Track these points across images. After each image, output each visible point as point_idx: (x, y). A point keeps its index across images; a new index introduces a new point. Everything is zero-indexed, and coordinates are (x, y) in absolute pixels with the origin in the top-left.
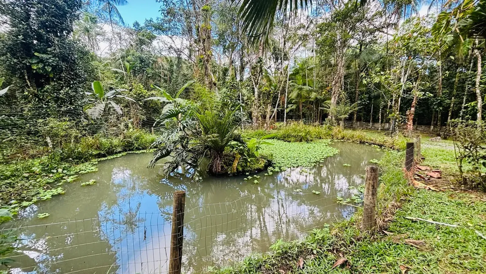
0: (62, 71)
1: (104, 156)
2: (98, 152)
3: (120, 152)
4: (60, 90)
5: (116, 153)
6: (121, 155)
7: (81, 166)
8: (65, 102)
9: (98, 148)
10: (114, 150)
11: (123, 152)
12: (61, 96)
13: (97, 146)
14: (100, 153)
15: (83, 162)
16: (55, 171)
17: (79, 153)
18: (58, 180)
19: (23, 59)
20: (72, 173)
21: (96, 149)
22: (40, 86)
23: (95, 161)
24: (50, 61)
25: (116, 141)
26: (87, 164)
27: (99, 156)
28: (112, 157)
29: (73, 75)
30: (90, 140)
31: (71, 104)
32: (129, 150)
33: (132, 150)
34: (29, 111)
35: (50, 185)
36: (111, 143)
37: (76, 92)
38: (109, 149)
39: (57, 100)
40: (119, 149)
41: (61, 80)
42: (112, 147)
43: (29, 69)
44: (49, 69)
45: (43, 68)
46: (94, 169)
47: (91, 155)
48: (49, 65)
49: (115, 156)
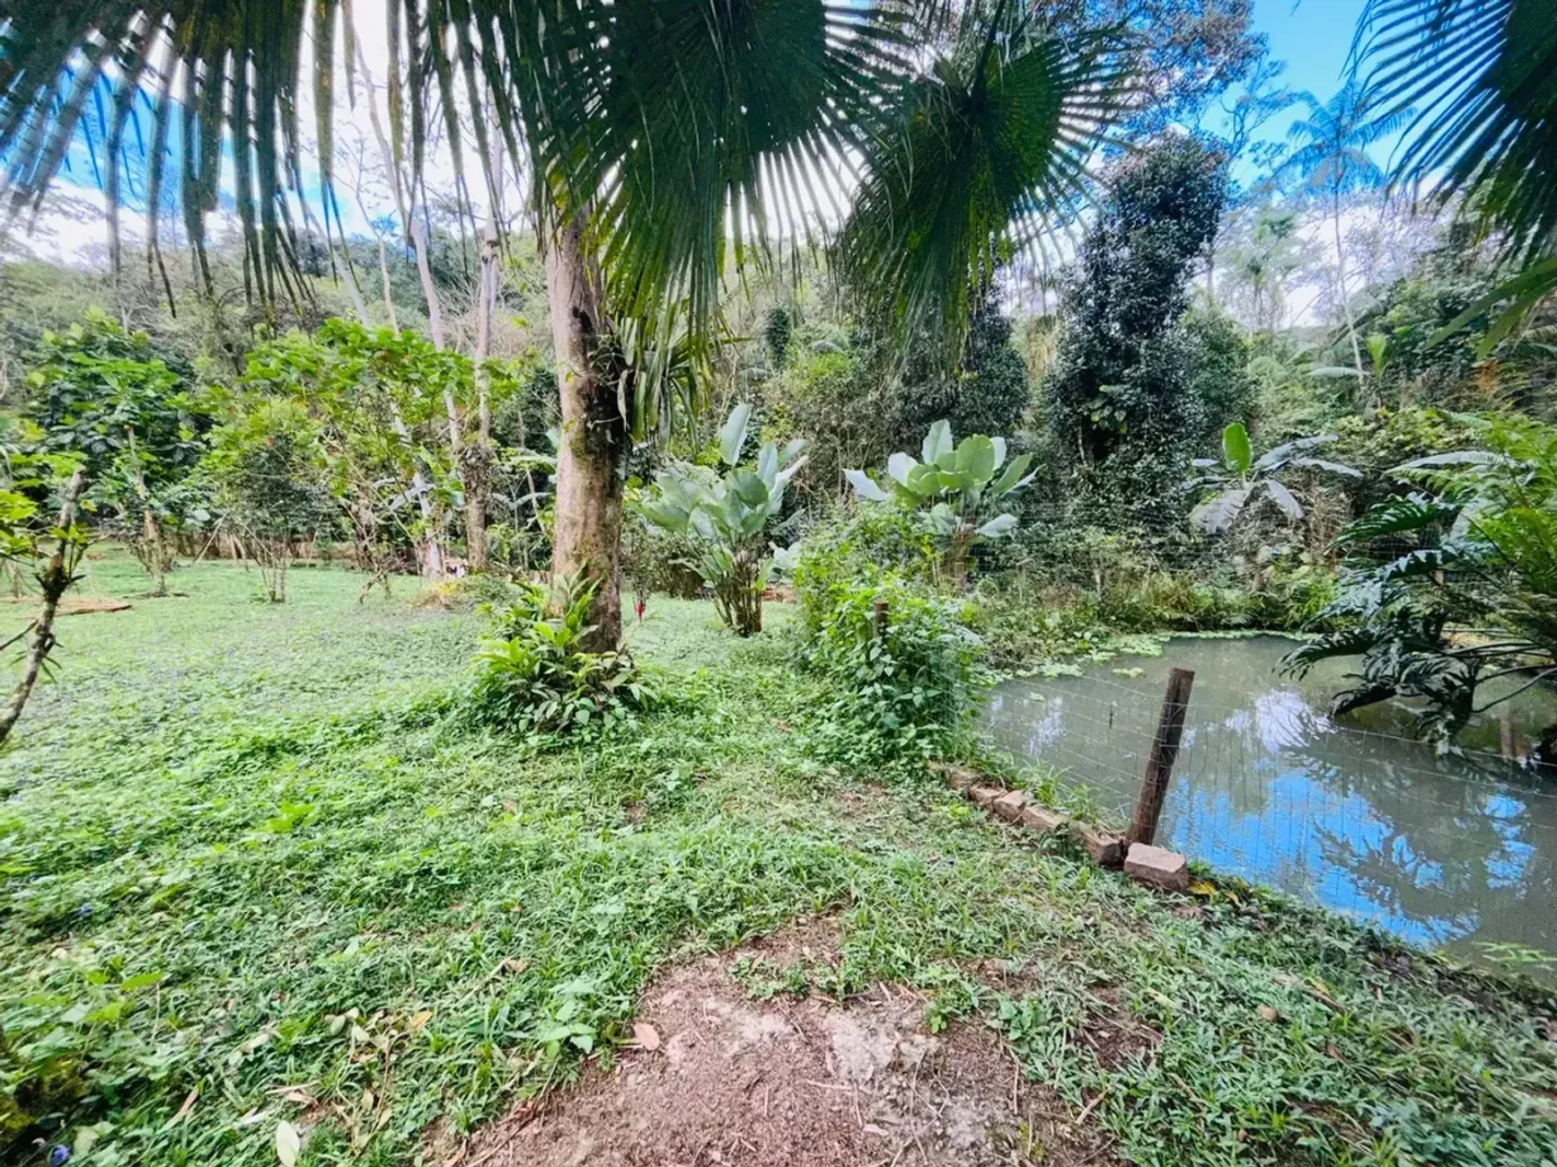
0: (1145, 416)
1: (1192, 627)
2: (1179, 615)
3: (1238, 627)
4: (1135, 462)
5: (1227, 627)
6: (1238, 634)
7: (1131, 639)
8: (1140, 490)
9: (1180, 605)
10: (1222, 617)
11: (1248, 626)
12: (1135, 475)
13: (1179, 602)
14: (1182, 619)
15: (1138, 632)
16: (1078, 634)
17: (1133, 607)
18: (1078, 653)
19: (1079, 403)
20: (1108, 647)
21: (1175, 607)
22: (1100, 455)
23: (1165, 635)
24: (1125, 397)
25: (1231, 596)
26: (1145, 636)
27: (1179, 625)
28: (1211, 634)
29: (1168, 421)
30: (1166, 582)
31: (1154, 494)
32: (1272, 627)
33: (1280, 627)
34: (1074, 512)
35: (1067, 659)
36: (1215, 597)
37: (1169, 463)
38: (1208, 611)
39: (1126, 484)
40: (1239, 619)
41: (1140, 437)
42: (1218, 609)
43: (1087, 421)
44: (1120, 416)
45: (1111, 418)
46: (1155, 650)
47: (1160, 619)
48: (1122, 408)
49: (1221, 634)
